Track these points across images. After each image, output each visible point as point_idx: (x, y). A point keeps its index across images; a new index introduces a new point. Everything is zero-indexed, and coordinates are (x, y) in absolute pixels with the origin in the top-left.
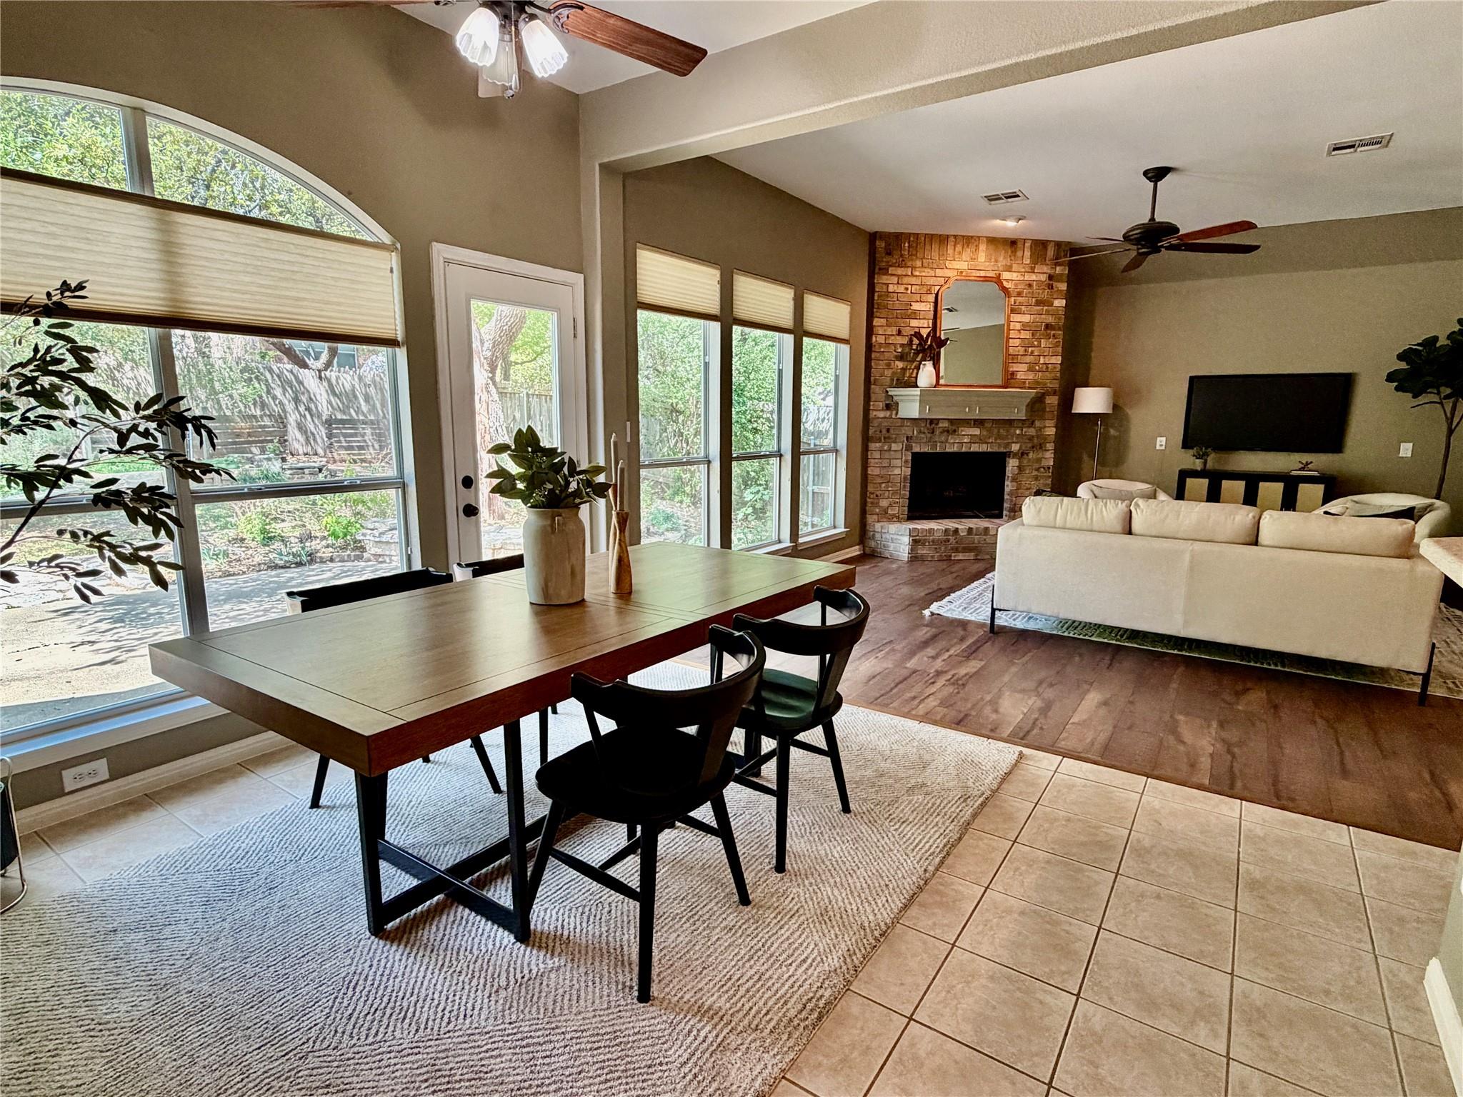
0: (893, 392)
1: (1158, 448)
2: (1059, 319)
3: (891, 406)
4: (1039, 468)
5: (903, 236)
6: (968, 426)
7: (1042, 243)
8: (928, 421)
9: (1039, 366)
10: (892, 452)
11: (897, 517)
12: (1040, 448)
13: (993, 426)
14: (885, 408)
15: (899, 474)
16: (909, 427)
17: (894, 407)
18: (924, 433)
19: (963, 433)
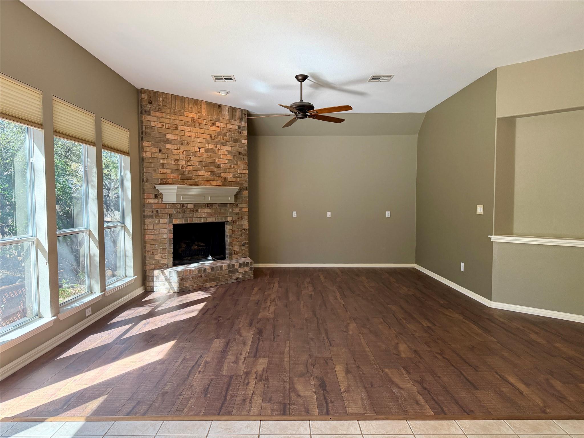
0: (158, 187)
1: (293, 217)
2: (245, 150)
3: (158, 196)
4: (242, 230)
5: (158, 94)
6: (204, 208)
7: (234, 109)
8: (181, 205)
9: (238, 175)
10: (161, 225)
11: (166, 265)
12: (242, 219)
13: (218, 207)
14: (154, 197)
15: (166, 238)
16: (170, 209)
17: (160, 197)
18: (180, 212)
19: (202, 212)
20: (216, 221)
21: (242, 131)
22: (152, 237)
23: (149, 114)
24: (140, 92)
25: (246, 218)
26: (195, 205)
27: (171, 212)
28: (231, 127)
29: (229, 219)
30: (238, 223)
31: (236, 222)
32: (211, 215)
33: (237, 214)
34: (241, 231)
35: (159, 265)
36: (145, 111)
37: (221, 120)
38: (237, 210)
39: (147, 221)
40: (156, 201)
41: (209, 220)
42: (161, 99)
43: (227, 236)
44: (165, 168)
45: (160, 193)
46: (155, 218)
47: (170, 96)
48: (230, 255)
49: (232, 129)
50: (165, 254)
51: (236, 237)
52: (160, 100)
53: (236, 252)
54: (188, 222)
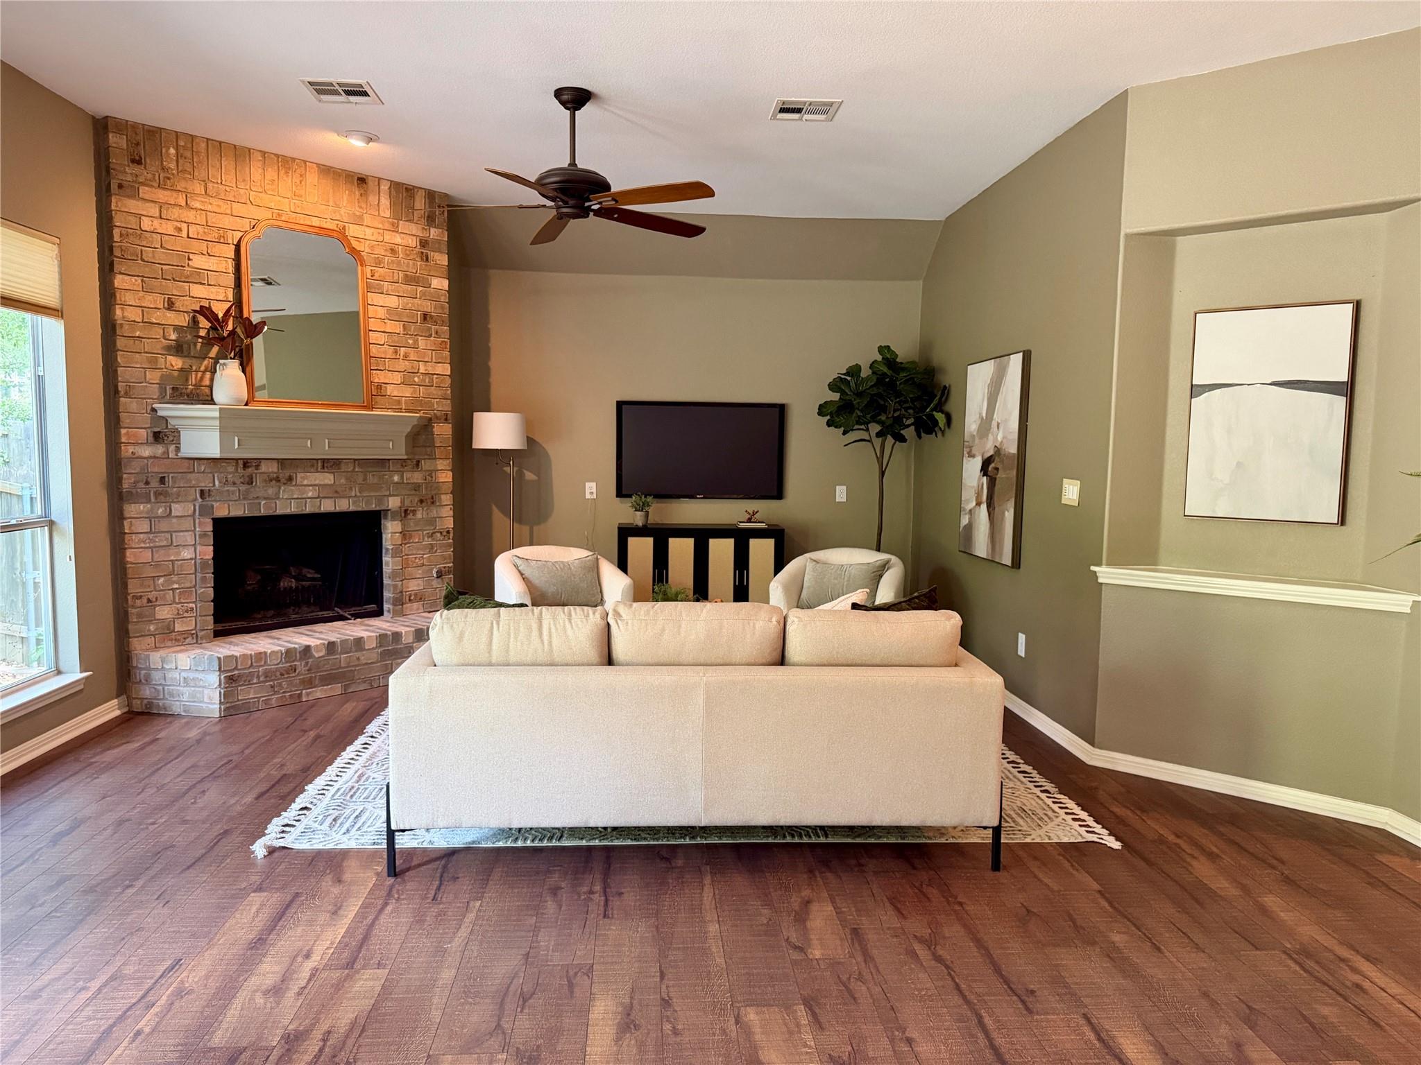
0: (166, 410)
1: (588, 496)
2: (442, 307)
3: (162, 434)
4: (434, 533)
5: (163, 134)
6: (312, 470)
7: (406, 188)
8: (241, 462)
9: (419, 377)
10: (174, 520)
11: (194, 636)
12: (433, 503)
13: (357, 470)
14: (151, 439)
15: (191, 559)
16: (203, 472)
17: (171, 438)
18: (234, 483)
19: (305, 482)
20: (352, 508)
21: (431, 254)
22: (147, 556)
23: (135, 195)
24: (102, 126)
25: (447, 499)
26: (282, 462)
27: (205, 484)
28: (398, 239)
29: (394, 503)
30: (419, 515)
31: (414, 512)
32: (336, 493)
33: (417, 487)
34: (431, 535)
35: (169, 636)
36: (120, 186)
37: (367, 220)
38: (417, 477)
39: (131, 509)
40: (159, 450)
41: (327, 506)
42: (172, 151)
43: (387, 549)
44: (186, 353)
45: (169, 427)
46: (156, 499)
47: (203, 145)
48: (394, 605)
49: (400, 247)
50: (191, 605)
51: (414, 552)
52: (168, 154)
53: (416, 595)
54: (263, 512)
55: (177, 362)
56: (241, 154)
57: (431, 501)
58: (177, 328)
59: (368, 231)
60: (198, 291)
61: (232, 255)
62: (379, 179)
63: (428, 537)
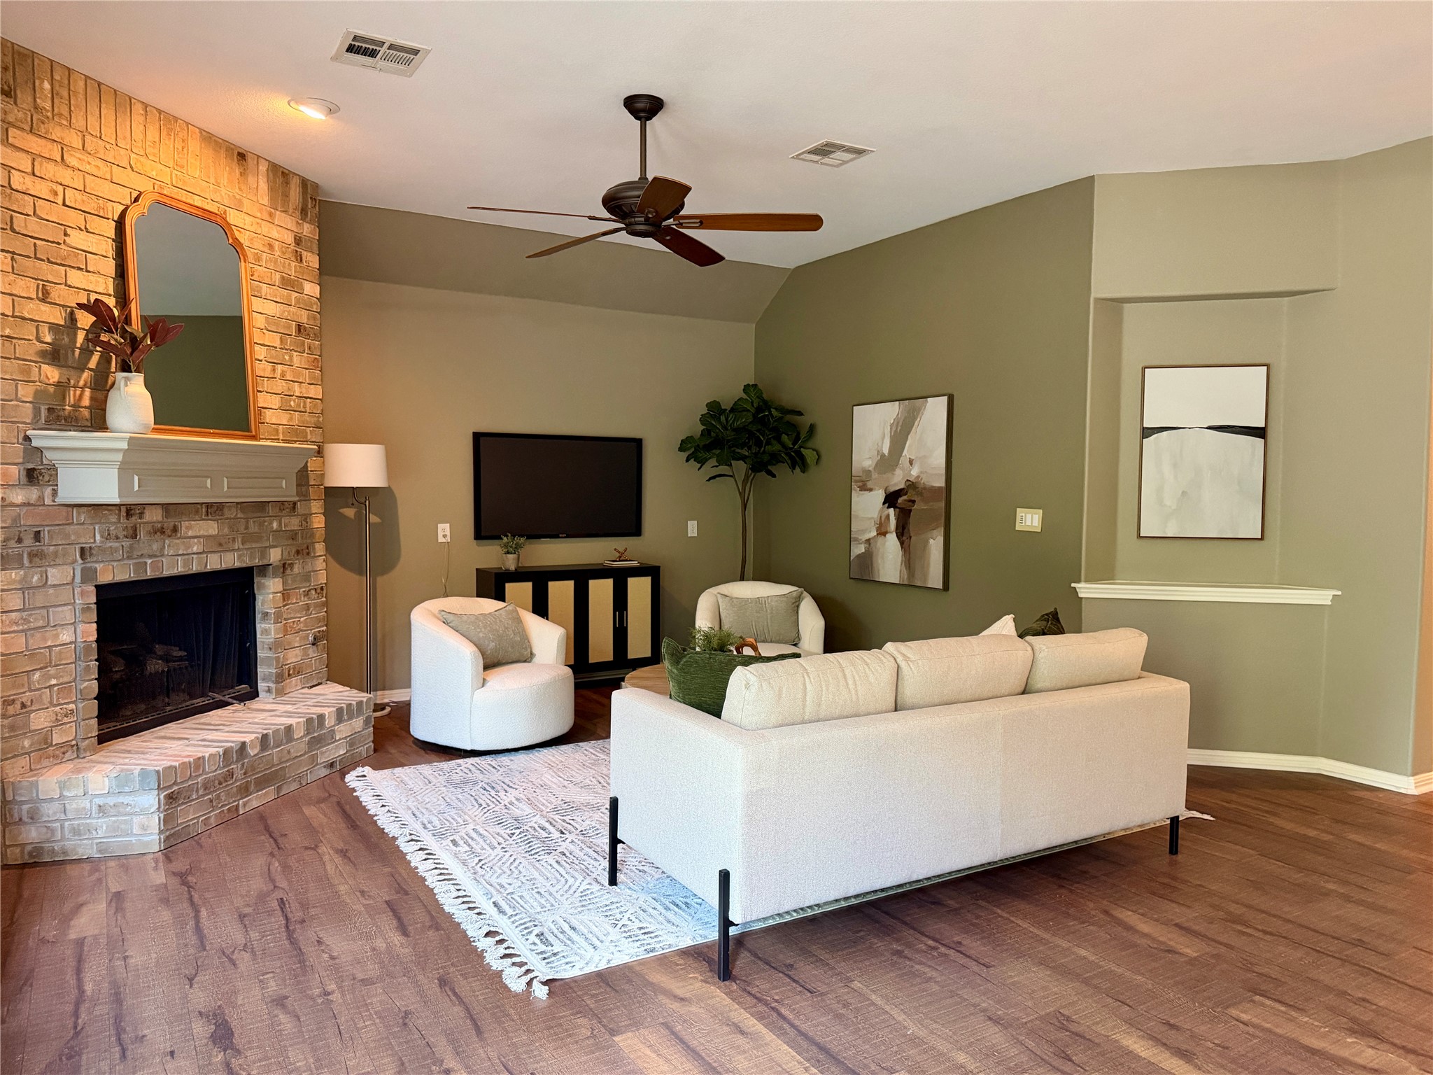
0: (41, 438)
1: (441, 539)
2: (313, 318)
3: (37, 473)
4: (309, 590)
5: (36, 61)
6: (197, 517)
8: (123, 509)
10: (51, 591)
11: (75, 748)
12: (308, 554)
13: (239, 516)
14: (24, 480)
15: (71, 643)
16: (83, 524)
17: (47, 478)
18: (117, 538)
19: (190, 533)
20: (238, 565)
21: (304, 254)
22: (20, 643)
23: (3, 139)
25: (321, 548)
26: (167, 508)
27: (85, 540)
28: (275, 232)
29: (275, 556)
30: (296, 570)
31: (291, 565)
32: (219, 545)
33: (293, 536)
34: (307, 594)
35: (47, 750)
37: (247, 205)
38: (294, 523)
39: (2, 578)
40: (33, 494)
41: (213, 563)
42: (47, 86)
43: (266, 615)
44: (63, 363)
45: (45, 462)
46: (31, 562)
47: (82, 84)
48: (277, 682)
49: (277, 243)
50: (72, 706)
51: (292, 615)
52: (42, 89)
53: (294, 668)
54: (150, 574)
55: (52, 374)
56: (122, 102)
57: (305, 552)
58: (54, 328)
59: (248, 219)
60: (76, 278)
61: (112, 234)
62: (258, 156)
63: (304, 596)
